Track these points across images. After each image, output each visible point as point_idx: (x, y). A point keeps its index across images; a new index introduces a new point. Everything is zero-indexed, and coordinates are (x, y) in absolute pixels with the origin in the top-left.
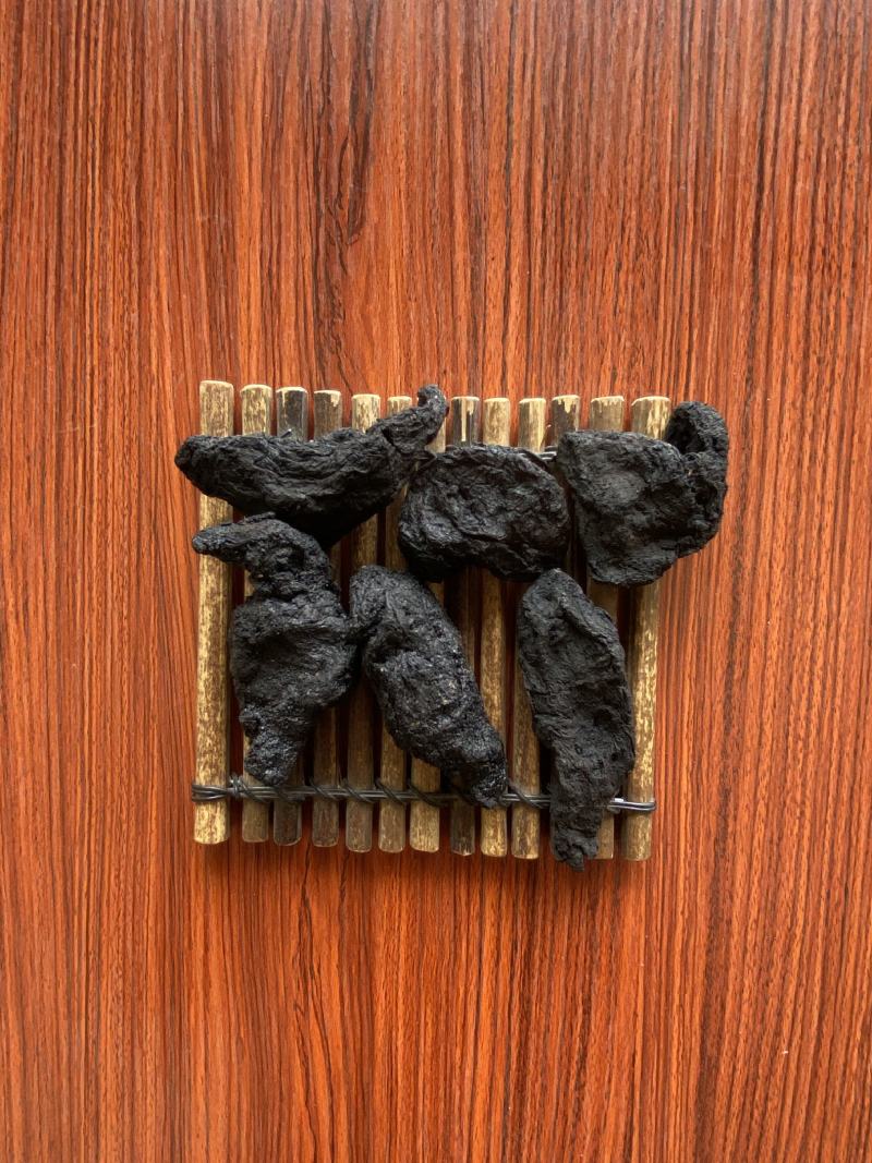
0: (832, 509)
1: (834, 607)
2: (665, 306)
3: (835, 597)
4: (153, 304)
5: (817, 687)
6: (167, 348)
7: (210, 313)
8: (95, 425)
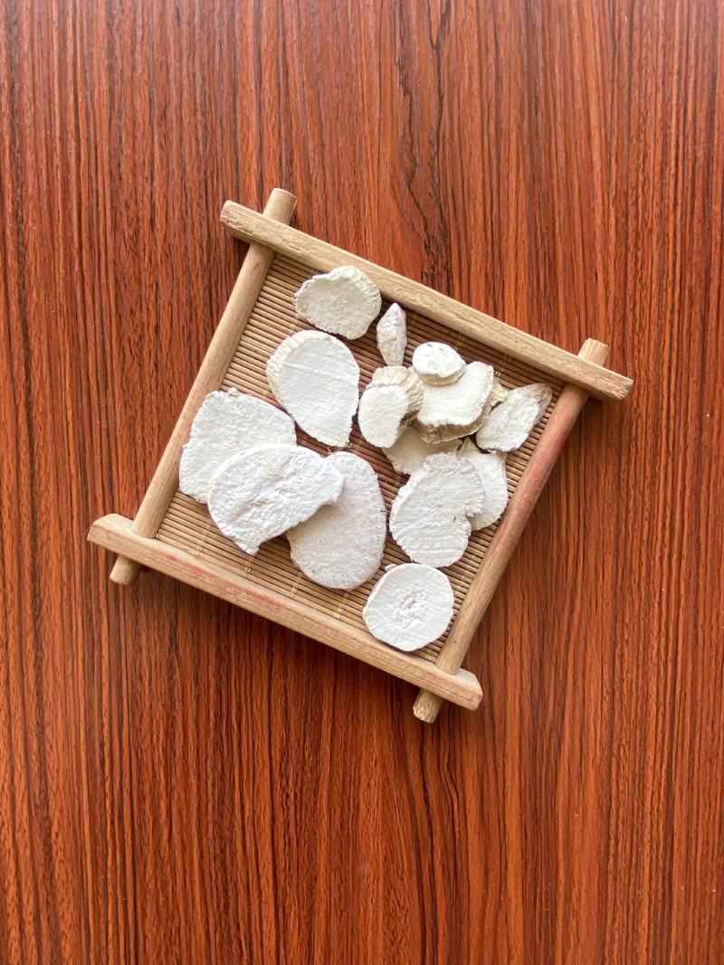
2: (108, 292)
4: (612, 277)
6: (598, 236)
7: (555, 272)
8: (673, 153)
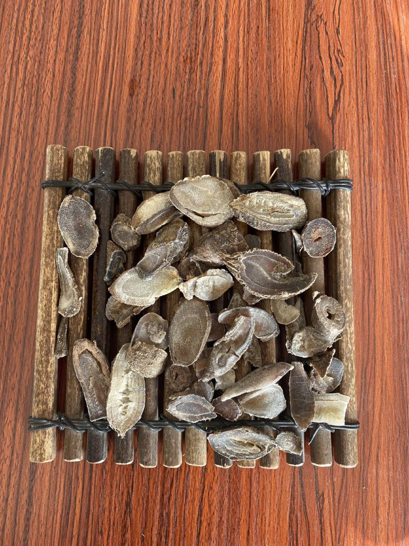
0: (13, 126)
1: (14, 69)
3: (14, 75)
5: (27, 23)
